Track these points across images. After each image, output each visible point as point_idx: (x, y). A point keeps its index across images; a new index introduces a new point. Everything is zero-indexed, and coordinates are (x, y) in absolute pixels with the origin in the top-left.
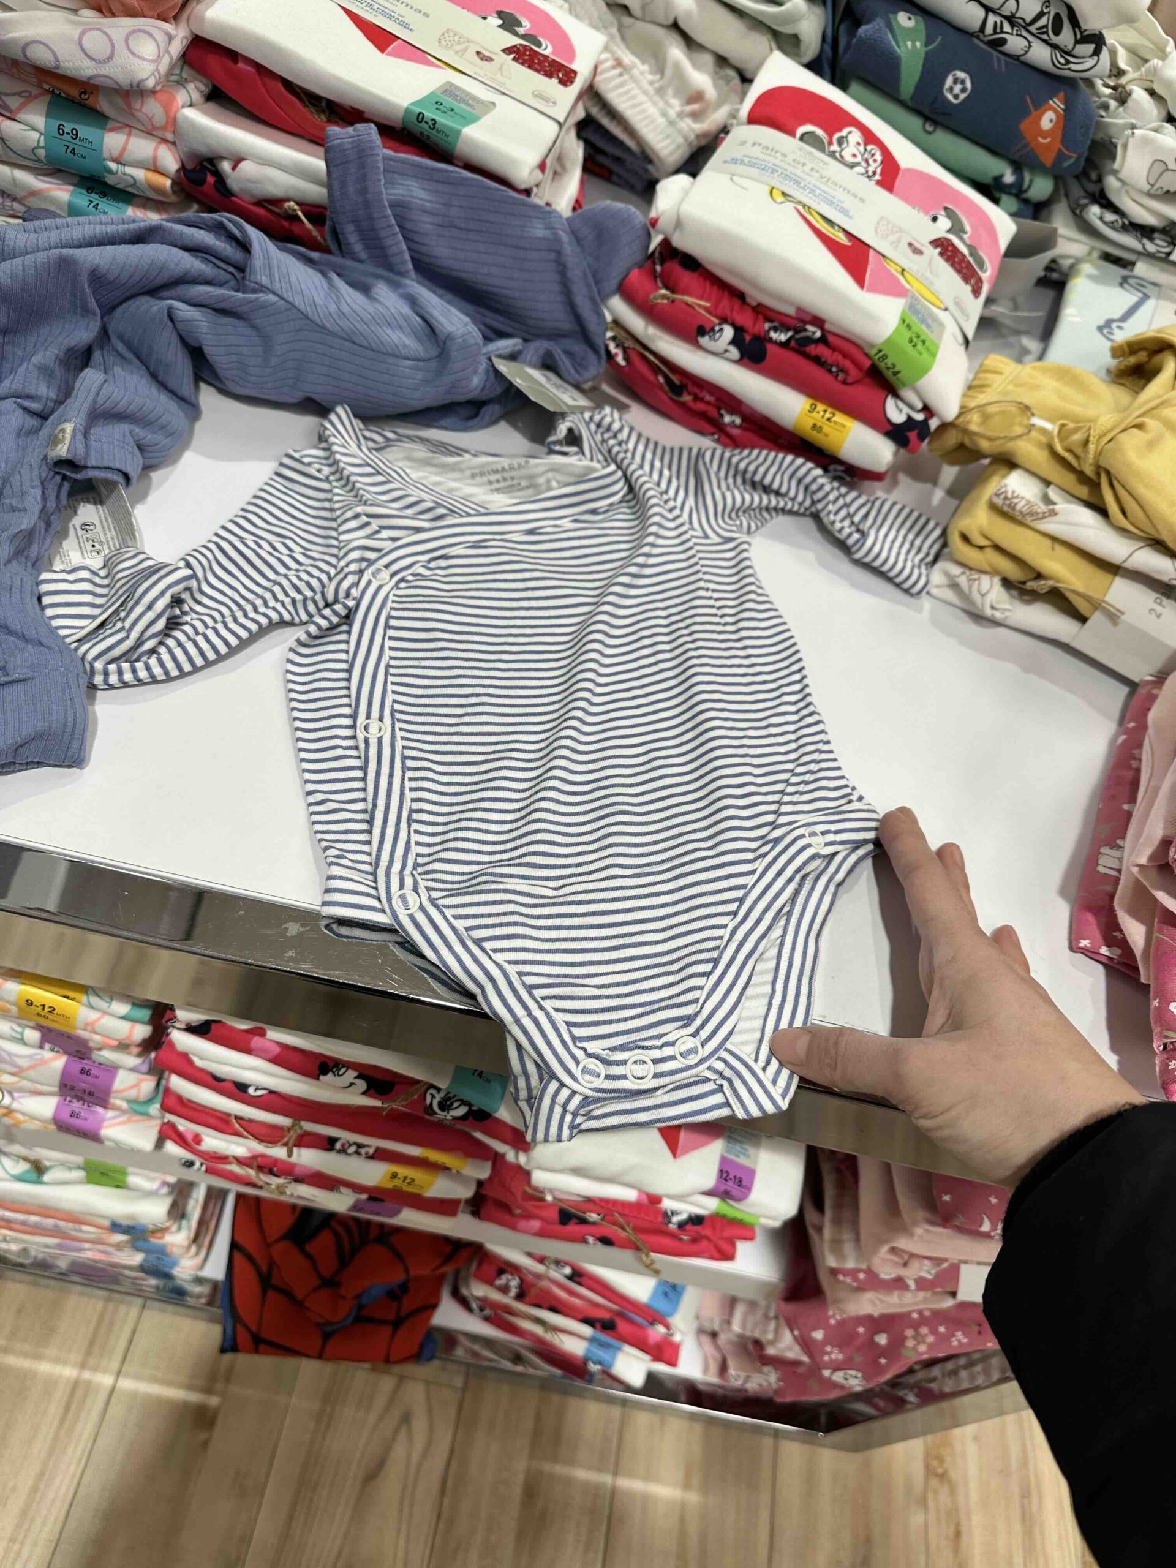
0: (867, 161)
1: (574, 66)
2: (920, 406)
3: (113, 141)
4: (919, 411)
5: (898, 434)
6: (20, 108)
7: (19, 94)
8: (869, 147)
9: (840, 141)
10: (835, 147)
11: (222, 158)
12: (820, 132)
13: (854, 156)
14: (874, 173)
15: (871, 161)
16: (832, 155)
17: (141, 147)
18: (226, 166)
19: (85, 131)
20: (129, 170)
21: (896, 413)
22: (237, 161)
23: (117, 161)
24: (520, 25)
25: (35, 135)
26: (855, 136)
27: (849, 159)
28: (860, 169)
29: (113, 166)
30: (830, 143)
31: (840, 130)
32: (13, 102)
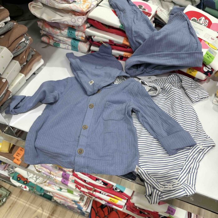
0: (205, 23)
1: (151, 13)
2: (211, 68)
3: (76, 33)
5: (206, 73)
6: (64, 29)
7: (64, 27)
8: (206, 20)
9: (200, 20)
10: (199, 21)
12: (196, 19)
14: (206, 25)
15: (206, 23)
16: (198, 23)
17: (80, 34)
19: (73, 32)
20: (79, 37)
23: (77, 36)
24: (142, 7)
25: (66, 33)
26: (203, 18)
27: (201, 23)
28: (203, 25)
29: (76, 36)
30: (198, 20)
31: (200, 18)
32: (63, 28)
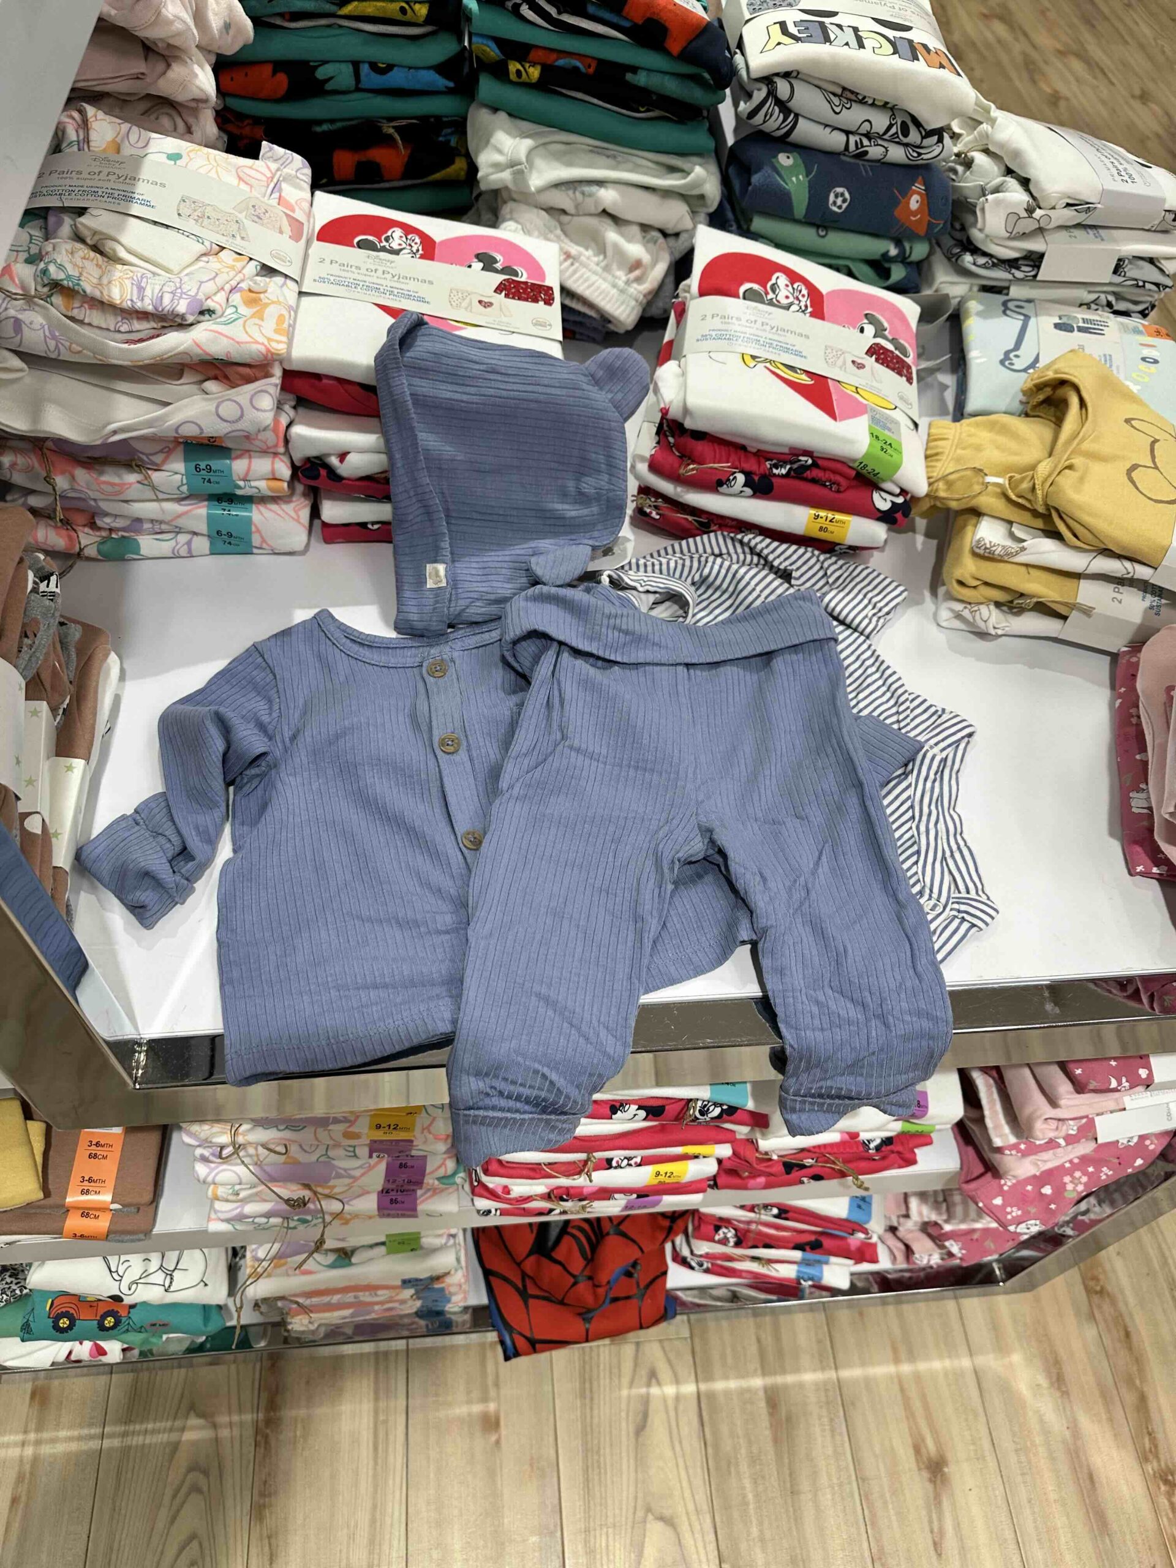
0: (797, 298)
1: (547, 283)
2: (898, 491)
3: (239, 466)
4: (898, 496)
5: (887, 517)
6: (164, 461)
7: (161, 451)
8: (795, 286)
9: (774, 291)
10: (771, 296)
11: (329, 455)
12: (756, 287)
13: (787, 297)
14: (806, 306)
15: (800, 297)
16: (771, 303)
17: (262, 465)
18: (334, 461)
19: (216, 464)
20: (254, 484)
21: (882, 502)
22: (343, 456)
23: (244, 480)
24: (496, 262)
25: (178, 477)
26: (782, 280)
27: (784, 302)
28: (794, 308)
29: (241, 483)
30: (767, 293)
31: (770, 279)
32: (157, 459)
